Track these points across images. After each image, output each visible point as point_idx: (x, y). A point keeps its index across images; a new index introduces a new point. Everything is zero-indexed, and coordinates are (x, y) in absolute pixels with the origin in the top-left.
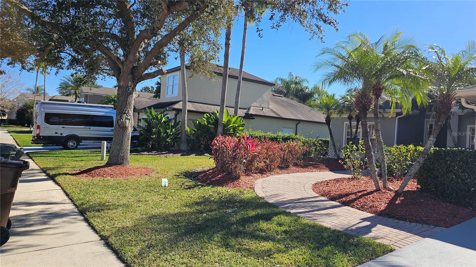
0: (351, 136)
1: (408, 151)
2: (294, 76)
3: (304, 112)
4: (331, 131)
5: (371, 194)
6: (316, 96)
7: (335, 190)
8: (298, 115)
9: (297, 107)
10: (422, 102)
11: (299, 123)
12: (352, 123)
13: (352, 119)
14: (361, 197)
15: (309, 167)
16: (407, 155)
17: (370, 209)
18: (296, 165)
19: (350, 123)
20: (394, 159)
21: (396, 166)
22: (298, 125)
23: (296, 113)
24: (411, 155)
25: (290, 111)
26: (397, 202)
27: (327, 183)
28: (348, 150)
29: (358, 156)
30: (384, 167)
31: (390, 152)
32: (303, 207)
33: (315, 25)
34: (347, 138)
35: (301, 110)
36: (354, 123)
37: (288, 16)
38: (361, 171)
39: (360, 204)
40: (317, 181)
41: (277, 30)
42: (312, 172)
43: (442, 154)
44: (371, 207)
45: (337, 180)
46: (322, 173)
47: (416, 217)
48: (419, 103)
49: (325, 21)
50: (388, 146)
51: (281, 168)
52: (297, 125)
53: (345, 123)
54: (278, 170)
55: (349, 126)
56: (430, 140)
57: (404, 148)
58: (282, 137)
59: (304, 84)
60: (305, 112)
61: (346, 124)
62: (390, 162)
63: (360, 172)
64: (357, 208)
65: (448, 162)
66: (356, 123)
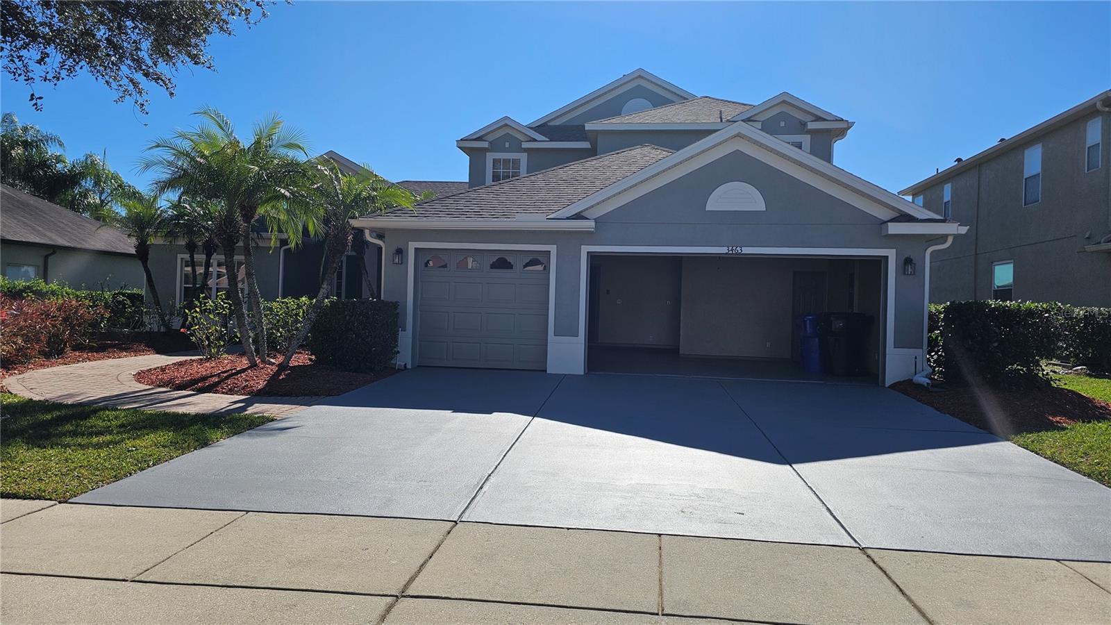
0: (194, 284)
1: (299, 307)
2: (19, 126)
3: (62, 225)
4: (150, 275)
5: (243, 372)
6: (88, 183)
7: (182, 375)
8: (48, 234)
9: (42, 211)
10: (316, 231)
11: (54, 253)
12: (195, 256)
13: (196, 250)
14: (227, 378)
15: (110, 350)
16: (299, 313)
17: (243, 390)
18: (78, 348)
19: (192, 257)
20: (278, 321)
21: (281, 333)
22: (50, 259)
23: (40, 229)
24: (304, 312)
25: (24, 223)
26: (281, 378)
27: (163, 369)
28: (198, 310)
29: (217, 319)
30: (262, 331)
31: (271, 309)
32: (135, 402)
33: (127, 78)
34: (185, 287)
35: (53, 219)
36: (200, 257)
37: (81, 68)
38: (222, 343)
39: (227, 386)
40: (141, 369)
41: (55, 85)
42: (120, 357)
43: (340, 306)
44: (243, 388)
45: (181, 364)
46: (140, 358)
47: (304, 390)
48: (312, 232)
49: (146, 75)
50: (267, 300)
51: (48, 356)
52: (46, 258)
53: (180, 256)
54: (42, 360)
55: (188, 261)
56: (323, 288)
57: (293, 301)
58: (8, 289)
59: (52, 150)
60: (66, 225)
61: (182, 259)
62: (271, 326)
63: (221, 346)
64: (223, 393)
65: (347, 317)
66: (204, 256)
